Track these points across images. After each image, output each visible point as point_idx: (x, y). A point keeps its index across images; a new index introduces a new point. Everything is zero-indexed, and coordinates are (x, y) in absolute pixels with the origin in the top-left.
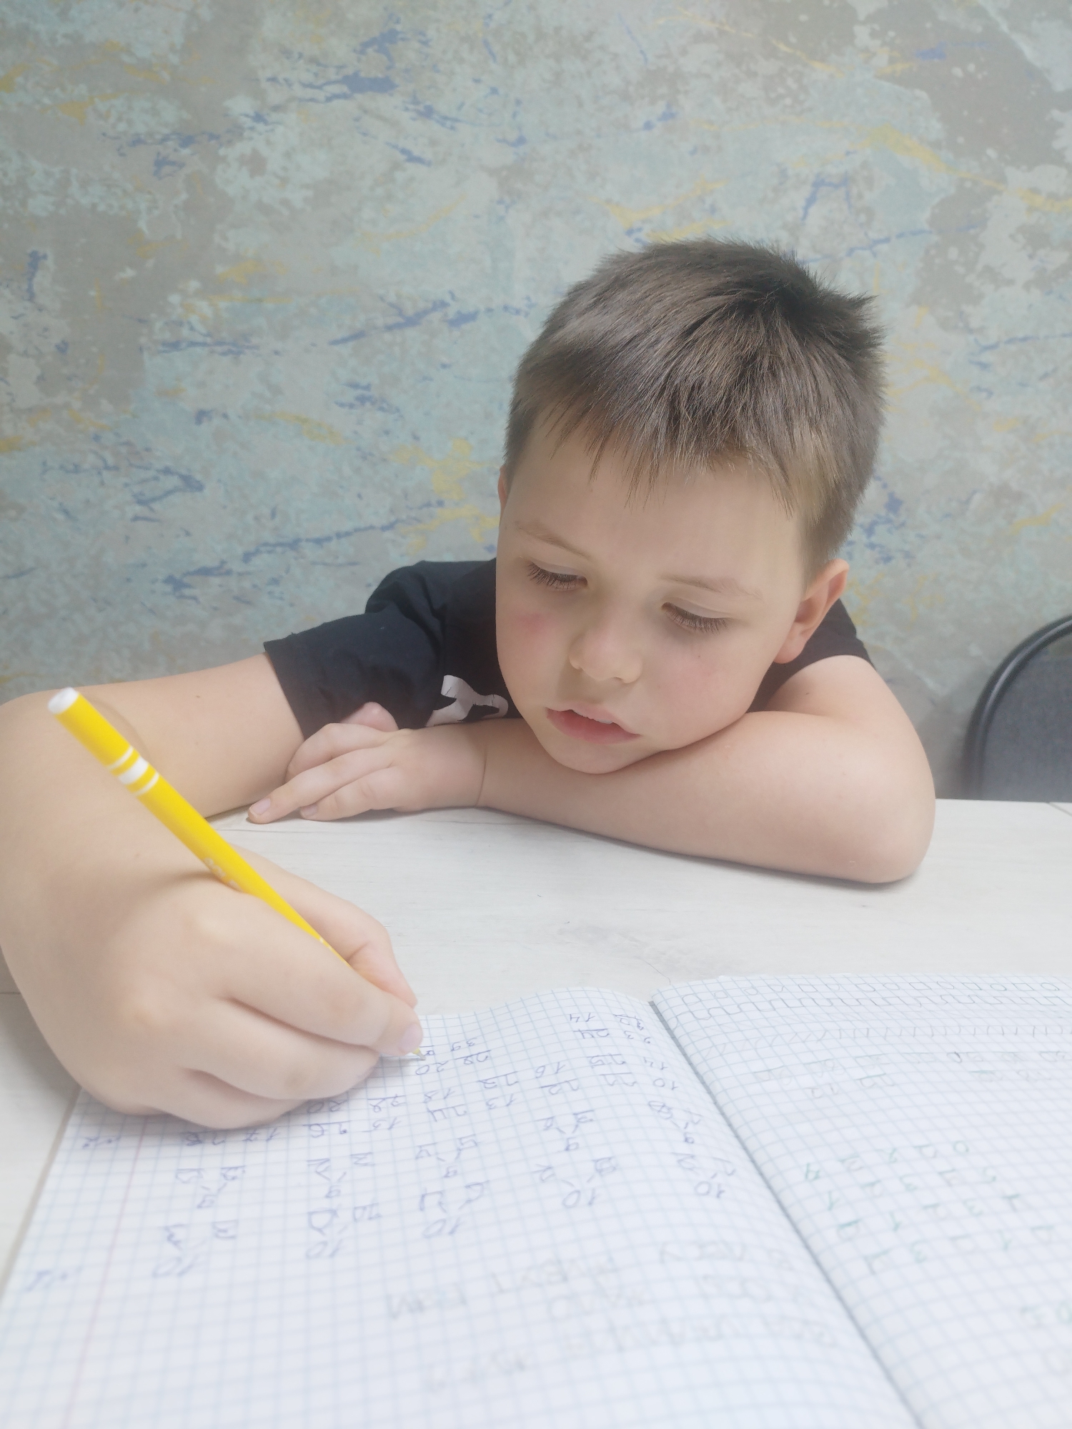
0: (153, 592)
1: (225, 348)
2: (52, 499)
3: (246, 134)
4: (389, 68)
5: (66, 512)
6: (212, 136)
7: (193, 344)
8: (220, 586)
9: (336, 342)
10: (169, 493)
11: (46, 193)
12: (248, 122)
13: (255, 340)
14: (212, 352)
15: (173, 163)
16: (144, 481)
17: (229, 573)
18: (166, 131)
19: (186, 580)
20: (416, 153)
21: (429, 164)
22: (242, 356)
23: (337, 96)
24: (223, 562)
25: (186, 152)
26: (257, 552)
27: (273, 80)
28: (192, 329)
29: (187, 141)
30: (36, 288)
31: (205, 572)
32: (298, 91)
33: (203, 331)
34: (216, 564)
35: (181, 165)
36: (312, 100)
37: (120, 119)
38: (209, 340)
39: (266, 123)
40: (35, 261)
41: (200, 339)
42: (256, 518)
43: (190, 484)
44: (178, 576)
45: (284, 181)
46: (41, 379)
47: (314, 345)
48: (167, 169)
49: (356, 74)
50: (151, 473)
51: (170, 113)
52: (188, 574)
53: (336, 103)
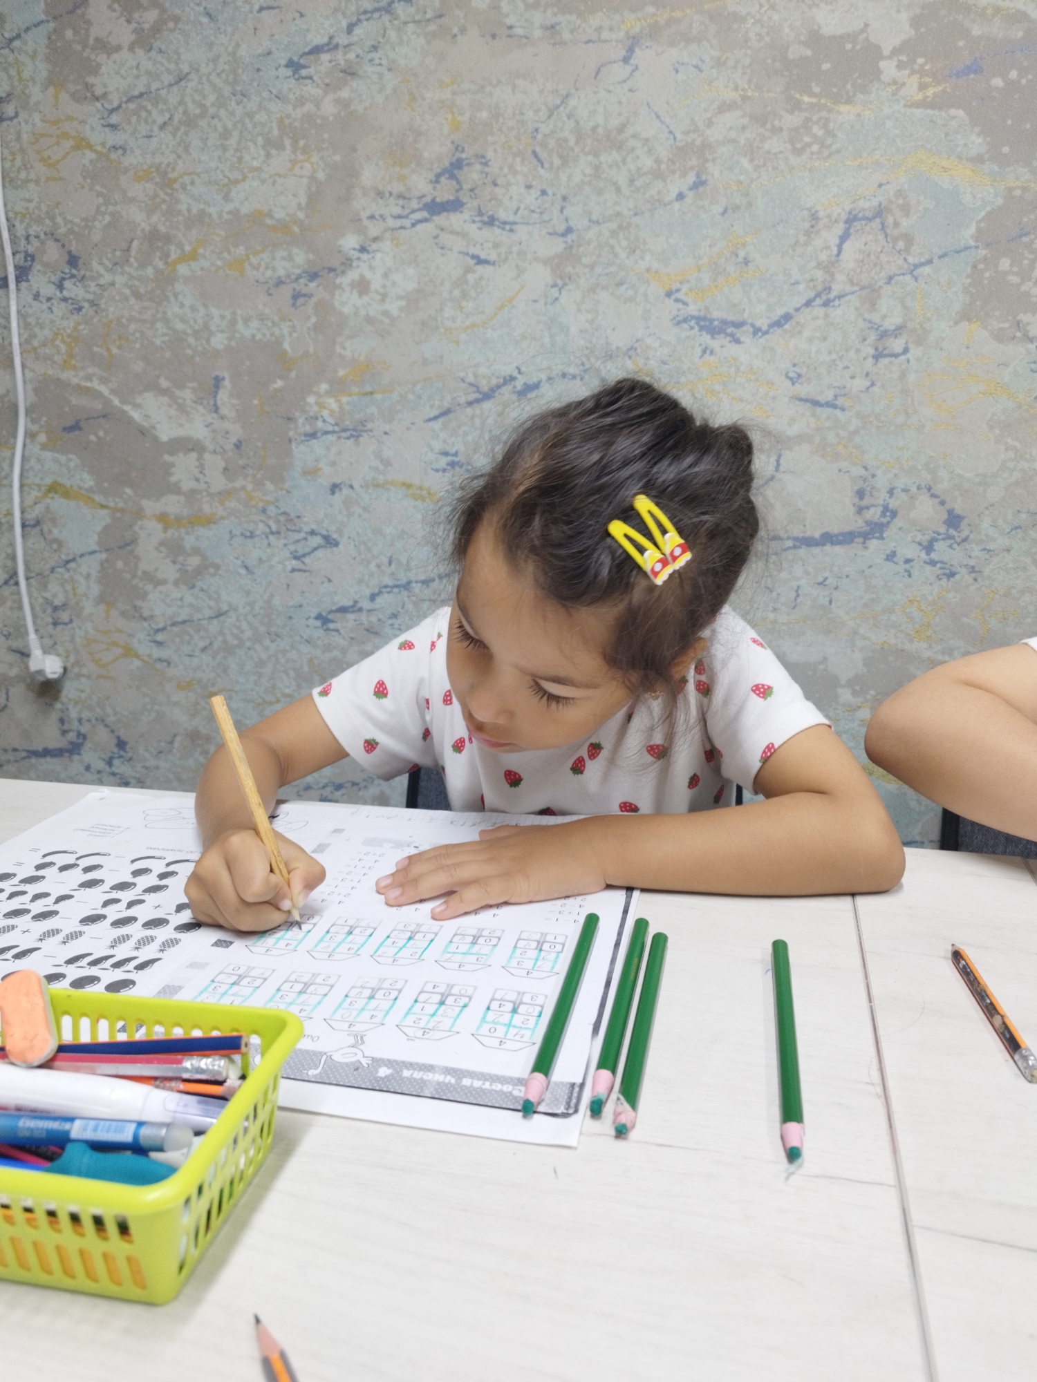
0: (308, 626)
1: (348, 433)
2: (237, 558)
3: (354, 264)
4: (457, 191)
5: (247, 568)
6: (331, 270)
7: (326, 433)
8: (355, 620)
9: (430, 420)
10: (315, 549)
11: (222, 332)
12: (356, 254)
13: (370, 425)
14: (339, 437)
15: (305, 295)
16: (298, 541)
17: (360, 610)
18: (298, 271)
19: (330, 617)
20: (483, 256)
21: (494, 264)
22: (361, 439)
23: (420, 221)
24: (356, 602)
25: (313, 285)
26: (380, 593)
27: (372, 217)
28: (324, 421)
29: (313, 276)
30: (219, 403)
31: (343, 610)
32: (391, 223)
33: (333, 422)
34: (351, 603)
35: (310, 296)
36: (402, 228)
37: (267, 268)
38: (336, 428)
39: (368, 252)
40: (218, 381)
41: (330, 428)
42: (378, 566)
43: (330, 542)
44: (324, 614)
45: (384, 297)
46: (226, 469)
47: (413, 424)
48: (301, 301)
49: (433, 200)
50: (302, 535)
51: (301, 257)
52: (331, 612)
53: (419, 227)
